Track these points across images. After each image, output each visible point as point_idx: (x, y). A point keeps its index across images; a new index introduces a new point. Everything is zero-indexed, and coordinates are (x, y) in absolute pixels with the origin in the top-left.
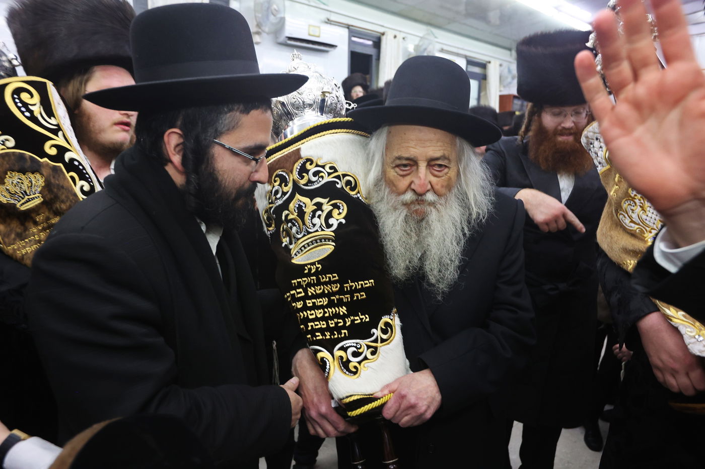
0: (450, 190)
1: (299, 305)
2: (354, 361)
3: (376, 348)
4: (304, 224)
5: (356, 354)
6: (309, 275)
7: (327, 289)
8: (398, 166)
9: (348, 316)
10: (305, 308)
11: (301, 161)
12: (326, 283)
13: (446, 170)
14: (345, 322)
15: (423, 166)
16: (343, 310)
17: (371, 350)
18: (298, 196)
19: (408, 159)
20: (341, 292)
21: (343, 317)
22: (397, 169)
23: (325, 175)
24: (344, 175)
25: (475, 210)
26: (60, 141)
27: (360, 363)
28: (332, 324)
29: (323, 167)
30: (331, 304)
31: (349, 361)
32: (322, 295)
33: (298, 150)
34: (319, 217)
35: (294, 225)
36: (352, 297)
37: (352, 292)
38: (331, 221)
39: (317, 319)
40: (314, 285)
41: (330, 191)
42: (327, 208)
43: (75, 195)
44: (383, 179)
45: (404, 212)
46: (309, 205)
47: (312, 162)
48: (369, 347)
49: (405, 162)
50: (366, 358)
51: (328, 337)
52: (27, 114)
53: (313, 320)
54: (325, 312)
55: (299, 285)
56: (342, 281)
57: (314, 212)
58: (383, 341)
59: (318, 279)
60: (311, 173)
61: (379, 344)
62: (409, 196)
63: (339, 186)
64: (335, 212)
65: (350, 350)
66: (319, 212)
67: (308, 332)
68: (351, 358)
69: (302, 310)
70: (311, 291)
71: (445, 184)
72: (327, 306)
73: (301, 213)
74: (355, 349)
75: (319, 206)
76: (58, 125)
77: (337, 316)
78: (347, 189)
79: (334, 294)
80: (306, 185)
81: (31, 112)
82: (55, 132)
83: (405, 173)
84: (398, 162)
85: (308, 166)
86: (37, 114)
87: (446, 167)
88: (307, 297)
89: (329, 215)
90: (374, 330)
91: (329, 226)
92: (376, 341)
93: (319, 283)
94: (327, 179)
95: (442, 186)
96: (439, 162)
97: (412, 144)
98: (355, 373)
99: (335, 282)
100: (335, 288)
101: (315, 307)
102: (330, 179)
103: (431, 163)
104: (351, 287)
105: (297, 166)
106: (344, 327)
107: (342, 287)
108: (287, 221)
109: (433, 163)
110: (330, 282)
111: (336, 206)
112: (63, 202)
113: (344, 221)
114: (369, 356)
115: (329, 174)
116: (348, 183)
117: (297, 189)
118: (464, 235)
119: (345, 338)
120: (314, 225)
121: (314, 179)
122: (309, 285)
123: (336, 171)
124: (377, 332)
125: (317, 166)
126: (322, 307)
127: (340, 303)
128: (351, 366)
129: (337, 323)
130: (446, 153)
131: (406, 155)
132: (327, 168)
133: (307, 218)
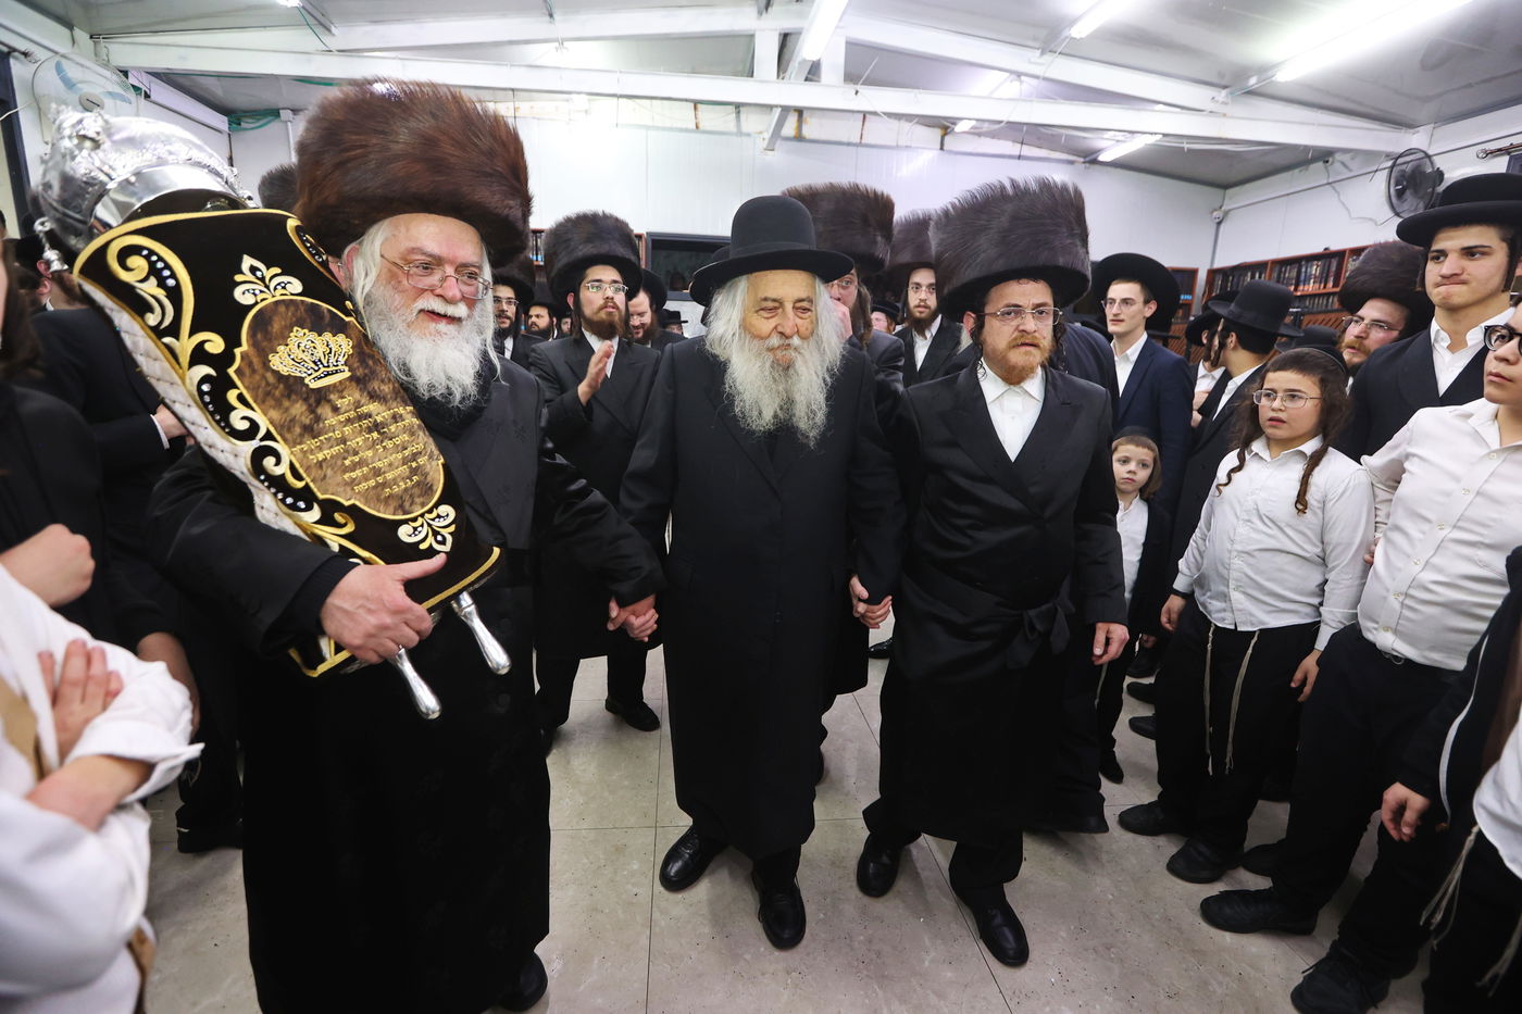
0: (811, 334)
8: (762, 308)
13: (808, 312)
15: (789, 308)
19: (773, 301)
22: (761, 312)
45: (769, 357)
62: (775, 340)
71: (807, 327)
83: (770, 315)
84: (764, 303)
95: (805, 330)
96: (804, 304)
97: (777, 286)
103: (797, 305)
130: (809, 295)
131: (771, 297)
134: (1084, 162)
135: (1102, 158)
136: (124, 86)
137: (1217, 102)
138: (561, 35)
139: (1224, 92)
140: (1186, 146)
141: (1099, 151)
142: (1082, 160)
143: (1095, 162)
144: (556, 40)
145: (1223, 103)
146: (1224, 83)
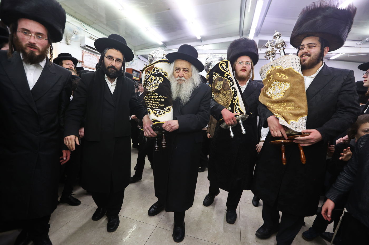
0: (189, 78)
1: (146, 99)
2: (158, 114)
3: (164, 113)
4: (152, 82)
5: (159, 113)
6: (151, 93)
7: (155, 97)
8: (176, 70)
9: (159, 104)
10: (148, 100)
11: (154, 68)
12: (154, 95)
13: (188, 72)
14: (158, 105)
15: (182, 70)
16: (158, 103)
17: (163, 113)
18: (152, 76)
19: (178, 68)
20: (158, 98)
21: (158, 104)
22: (176, 71)
23: (159, 71)
24: (164, 72)
25: (195, 84)
26: (228, 73)
27: (159, 115)
28: (154, 105)
29: (159, 69)
30: (155, 101)
31: (156, 114)
32: (153, 98)
33: (154, 66)
34: (156, 81)
35: (149, 83)
36: (161, 100)
37: (161, 98)
38: (158, 82)
39: (150, 103)
40: (151, 96)
41: (159, 75)
42: (158, 79)
43: (229, 85)
44: (173, 74)
45: (177, 82)
46: (154, 78)
47: (156, 68)
48: (162, 112)
49: (177, 69)
50: (161, 114)
51: (152, 107)
52: (222, 68)
53: (149, 103)
54: (153, 102)
55: (148, 95)
56: (158, 95)
57: (155, 80)
58: (167, 112)
59: (153, 94)
60: (156, 71)
61: (165, 112)
62: (178, 78)
63: (162, 74)
64: (160, 80)
65: (157, 112)
66: (156, 80)
67: (147, 105)
68: (157, 113)
69: (147, 100)
70: (150, 97)
71: (188, 76)
72: (154, 101)
73: (152, 79)
74: (159, 111)
75: (156, 78)
76: (228, 70)
77: (156, 104)
78: (164, 75)
79: (156, 98)
80: (154, 73)
81: (223, 68)
82: (227, 71)
83: (177, 72)
84: (176, 69)
85: (155, 69)
86: (224, 68)
87: (188, 71)
88: (149, 98)
89: (159, 81)
90: (165, 108)
91: (158, 83)
92: (165, 111)
93: (153, 95)
94: (159, 72)
95: (187, 76)
96: (186, 69)
97: (179, 64)
98: (157, 117)
99: (157, 95)
100: (157, 97)
101: (150, 100)
102: (160, 72)
103: (184, 69)
104: (161, 97)
105: (153, 69)
106: (157, 106)
107: (158, 97)
108: (148, 82)
109: (184, 70)
110: (155, 95)
111: (161, 79)
112: (226, 87)
113: (162, 82)
114: (162, 114)
115: (160, 71)
116: (165, 74)
117: (152, 74)
118: (192, 90)
119: (157, 109)
120: (154, 82)
121: (156, 72)
122: (150, 95)
123: (162, 71)
124: (166, 109)
125: (158, 69)
126: (152, 101)
127: (157, 101)
128: (157, 115)
129: (155, 105)
130: (188, 67)
131: (178, 67)
132: (160, 70)
133: (153, 81)
134: (327, 60)
135: (331, 59)
136: (137, 57)
137: (358, 44)
138: (203, 44)
139: (360, 42)
140: (349, 55)
141: (330, 57)
142: (326, 59)
143: (329, 60)
144: (202, 45)
145: (360, 44)
146: (360, 40)
